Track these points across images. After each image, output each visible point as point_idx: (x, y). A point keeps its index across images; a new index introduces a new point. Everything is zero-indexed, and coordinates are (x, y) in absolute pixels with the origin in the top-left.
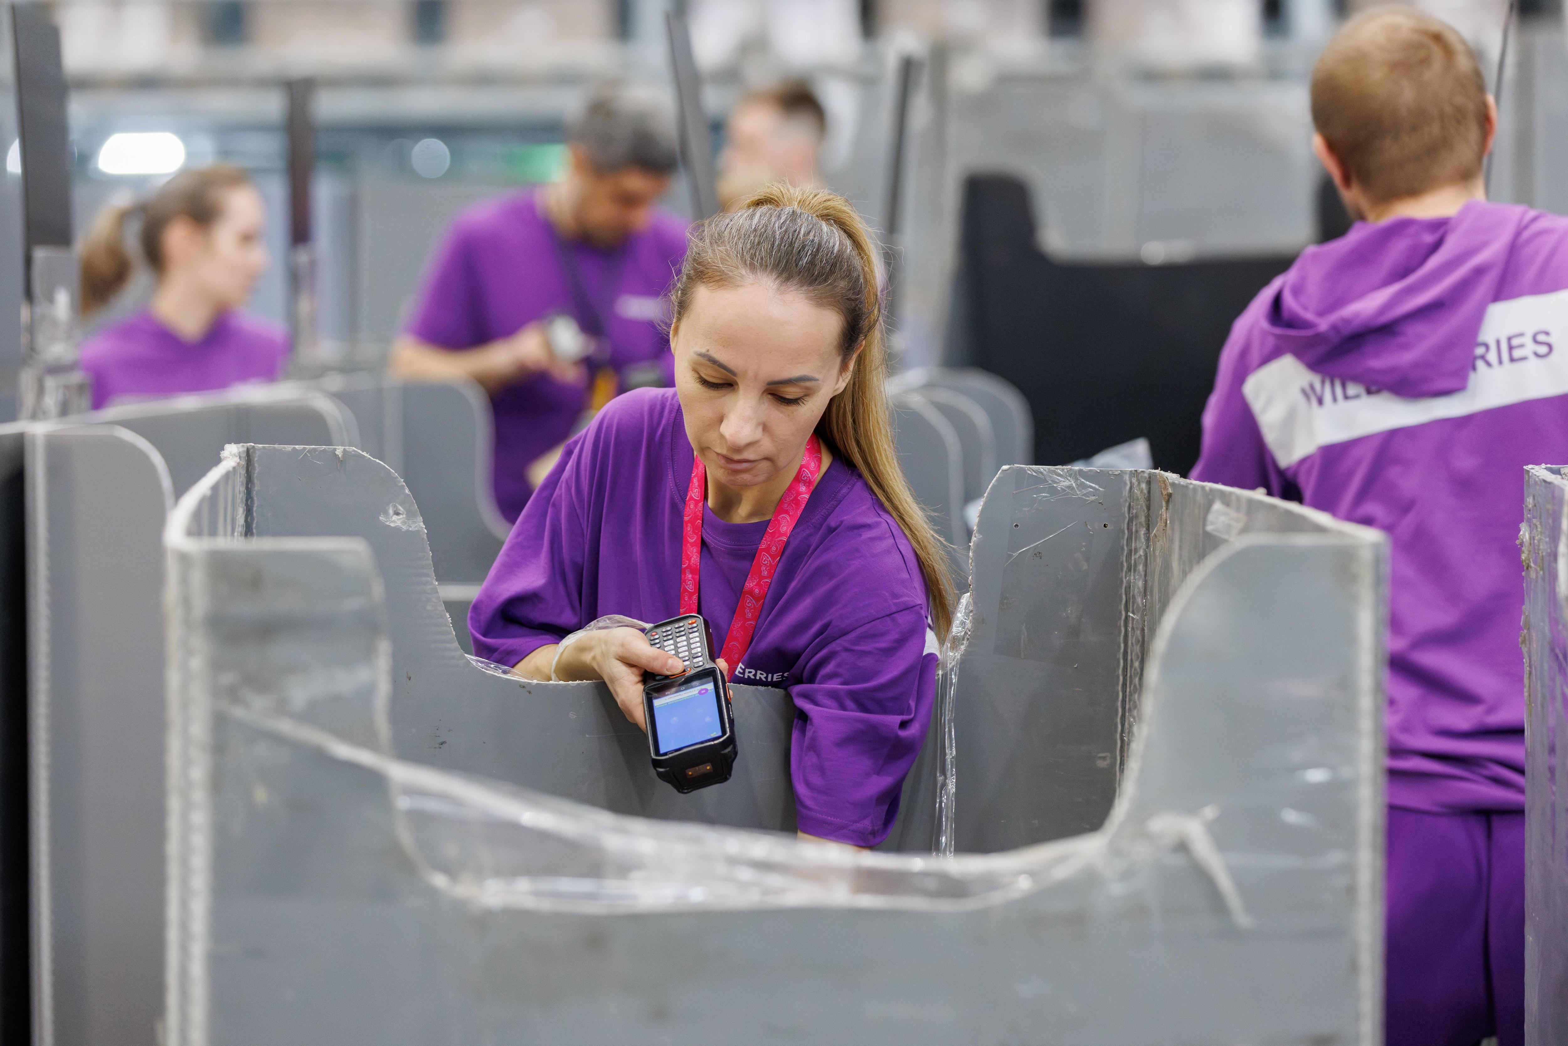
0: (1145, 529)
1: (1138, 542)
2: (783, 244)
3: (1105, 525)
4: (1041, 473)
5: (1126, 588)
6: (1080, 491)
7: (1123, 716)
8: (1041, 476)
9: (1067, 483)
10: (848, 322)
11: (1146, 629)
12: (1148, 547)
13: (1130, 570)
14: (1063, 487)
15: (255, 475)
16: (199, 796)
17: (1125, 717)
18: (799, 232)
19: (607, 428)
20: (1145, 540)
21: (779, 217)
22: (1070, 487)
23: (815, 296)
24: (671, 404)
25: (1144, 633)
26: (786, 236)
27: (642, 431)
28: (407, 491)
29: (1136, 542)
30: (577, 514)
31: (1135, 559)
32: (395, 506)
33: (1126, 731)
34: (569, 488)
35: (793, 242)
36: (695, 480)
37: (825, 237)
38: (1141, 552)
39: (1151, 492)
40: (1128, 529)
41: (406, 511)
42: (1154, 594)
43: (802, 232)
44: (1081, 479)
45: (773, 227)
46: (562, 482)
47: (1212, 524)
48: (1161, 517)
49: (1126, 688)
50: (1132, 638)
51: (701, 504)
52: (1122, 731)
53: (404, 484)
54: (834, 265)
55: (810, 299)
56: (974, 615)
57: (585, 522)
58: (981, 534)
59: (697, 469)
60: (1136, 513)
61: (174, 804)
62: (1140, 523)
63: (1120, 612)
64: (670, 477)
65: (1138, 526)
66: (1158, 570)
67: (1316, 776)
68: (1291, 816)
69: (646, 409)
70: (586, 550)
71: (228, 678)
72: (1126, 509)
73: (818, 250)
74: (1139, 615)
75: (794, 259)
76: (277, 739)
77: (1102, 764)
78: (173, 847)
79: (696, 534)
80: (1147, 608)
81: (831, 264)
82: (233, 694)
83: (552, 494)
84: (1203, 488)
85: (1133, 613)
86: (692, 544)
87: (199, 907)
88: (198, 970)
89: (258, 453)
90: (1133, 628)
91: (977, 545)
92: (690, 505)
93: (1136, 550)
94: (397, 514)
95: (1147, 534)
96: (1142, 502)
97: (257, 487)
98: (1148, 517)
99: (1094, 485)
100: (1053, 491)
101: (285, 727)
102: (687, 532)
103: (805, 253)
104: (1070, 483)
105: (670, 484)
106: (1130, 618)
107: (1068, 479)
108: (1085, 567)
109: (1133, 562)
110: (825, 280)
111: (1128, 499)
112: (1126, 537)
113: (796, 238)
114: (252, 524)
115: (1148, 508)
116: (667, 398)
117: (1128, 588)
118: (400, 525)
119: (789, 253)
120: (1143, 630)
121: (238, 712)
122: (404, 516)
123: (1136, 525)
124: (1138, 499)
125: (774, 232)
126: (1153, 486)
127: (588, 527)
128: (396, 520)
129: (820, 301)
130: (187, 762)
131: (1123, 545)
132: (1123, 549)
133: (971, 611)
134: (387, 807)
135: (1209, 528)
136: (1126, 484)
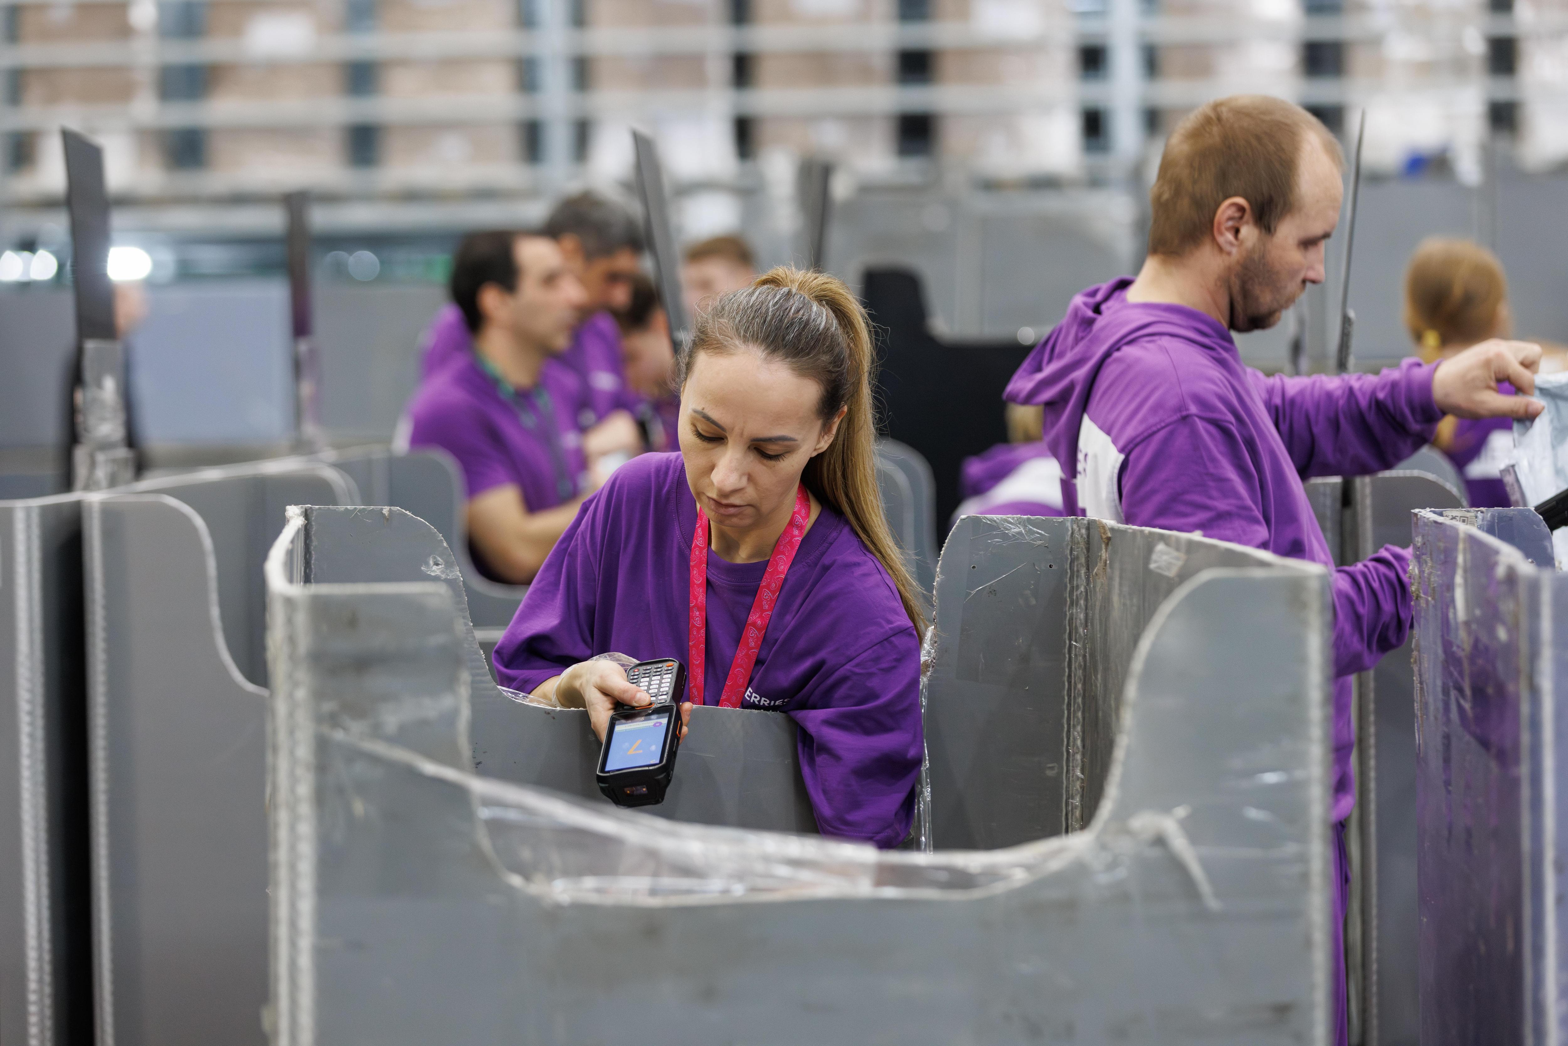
0: (1085, 568)
1: (1079, 579)
2: (774, 321)
3: (1050, 565)
4: (995, 521)
5: (1069, 620)
6: (1028, 536)
7: (1069, 731)
8: (994, 524)
9: (1017, 530)
10: (827, 391)
11: (1087, 655)
12: (1088, 583)
13: (1073, 605)
14: (1014, 534)
15: (313, 533)
16: (306, 809)
17: (1070, 732)
18: (790, 311)
19: (619, 488)
20: (1086, 578)
21: (775, 296)
22: (1020, 533)
23: (798, 367)
24: (674, 465)
25: (1086, 658)
26: (778, 313)
27: (650, 488)
28: (445, 544)
29: (1077, 580)
30: (591, 562)
31: (1077, 595)
32: (435, 558)
33: (1071, 744)
34: (584, 540)
35: (783, 318)
36: (700, 530)
37: (813, 315)
38: (1082, 589)
39: (1091, 536)
40: (1070, 569)
41: (444, 561)
42: (1095, 625)
43: (792, 311)
44: (1029, 526)
45: (768, 305)
46: (578, 535)
47: (1156, 562)
48: (1101, 558)
49: (1071, 707)
50: (1075, 662)
51: (705, 551)
52: (1068, 745)
53: (443, 538)
54: (818, 340)
55: (793, 370)
56: (938, 645)
57: (597, 570)
58: (944, 575)
59: (701, 521)
60: (1077, 554)
61: (283, 816)
62: (1081, 564)
63: (1065, 642)
64: (677, 527)
65: (1079, 566)
66: (1098, 604)
67: (1271, 778)
68: (1253, 814)
69: (653, 470)
70: (598, 594)
71: (328, 706)
72: (1068, 552)
73: (804, 327)
74: (1081, 643)
75: (782, 334)
76: (374, 759)
77: (1049, 773)
78: (282, 855)
79: (702, 576)
80: (1088, 637)
81: (815, 340)
82: (333, 720)
83: (569, 546)
84: (1142, 531)
85: (1076, 641)
86: (699, 586)
87: (306, 906)
88: (305, 961)
89: (315, 513)
90: (1076, 655)
91: (941, 584)
92: (695, 552)
93: (1078, 587)
94: (437, 564)
95: (1087, 572)
96: (1082, 545)
97: (315, 543)
98: (1088, 558)
99: (1040, 531)
100: (1005, 536)
101: (380, 748)
102: (693, 575)
103: (793, 329)
104: (1019, 530)
105: (677, 534)
106: (1073, 646)
107: (1018, 526)
108: (1033, 602)
109: (1075, 597)
110: (808, 354)
111: (1070, 543)
112: (1069, 576)
113: (786, 317)
114: (311, 575)
115: (1088, 549)
116: (671, 461)
117: (1071, 619)
118: (439, 574)
119: (778, 328)
120: (1084, 656)
121: (339, 735)
122: (443, 566)
123: (1077, 565)
124: (1078, 543)
125: (768, 309)
126: (1091, 531)
127: (599, 574)
128: (436, 570)
129: (802, 372)
130: (294, 780)
131: (1066, 583)
132: (1066, 586)
133: (935, 642)
134: (470, 816)
135: (1152, 566)
136: (1068, 530)
